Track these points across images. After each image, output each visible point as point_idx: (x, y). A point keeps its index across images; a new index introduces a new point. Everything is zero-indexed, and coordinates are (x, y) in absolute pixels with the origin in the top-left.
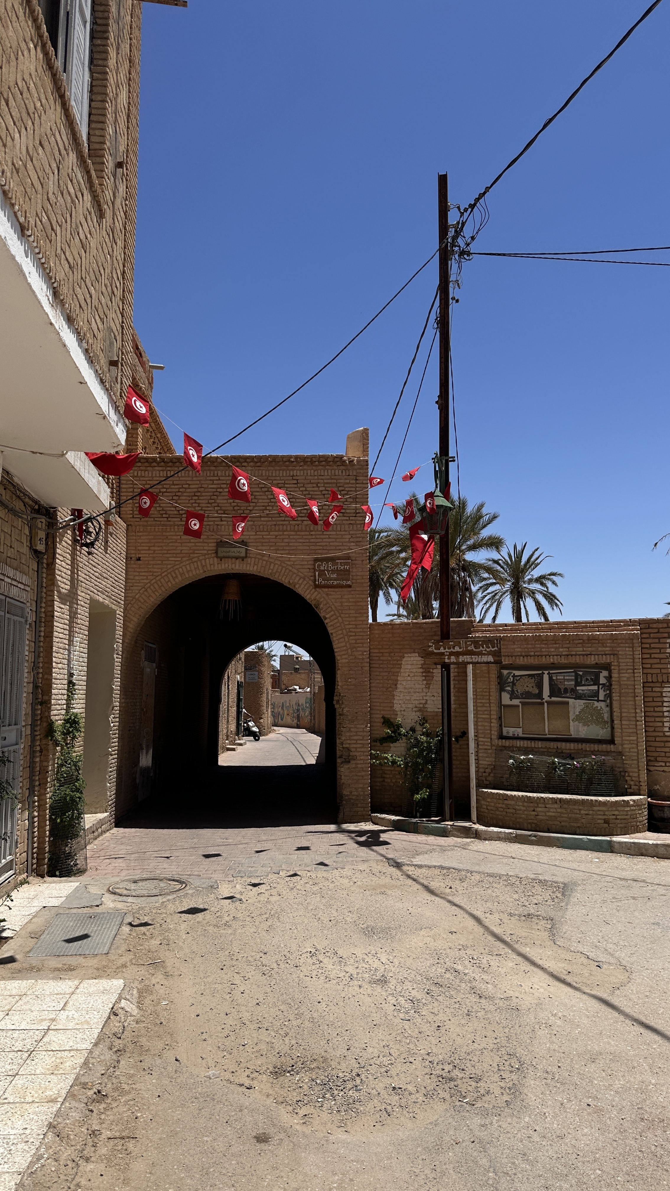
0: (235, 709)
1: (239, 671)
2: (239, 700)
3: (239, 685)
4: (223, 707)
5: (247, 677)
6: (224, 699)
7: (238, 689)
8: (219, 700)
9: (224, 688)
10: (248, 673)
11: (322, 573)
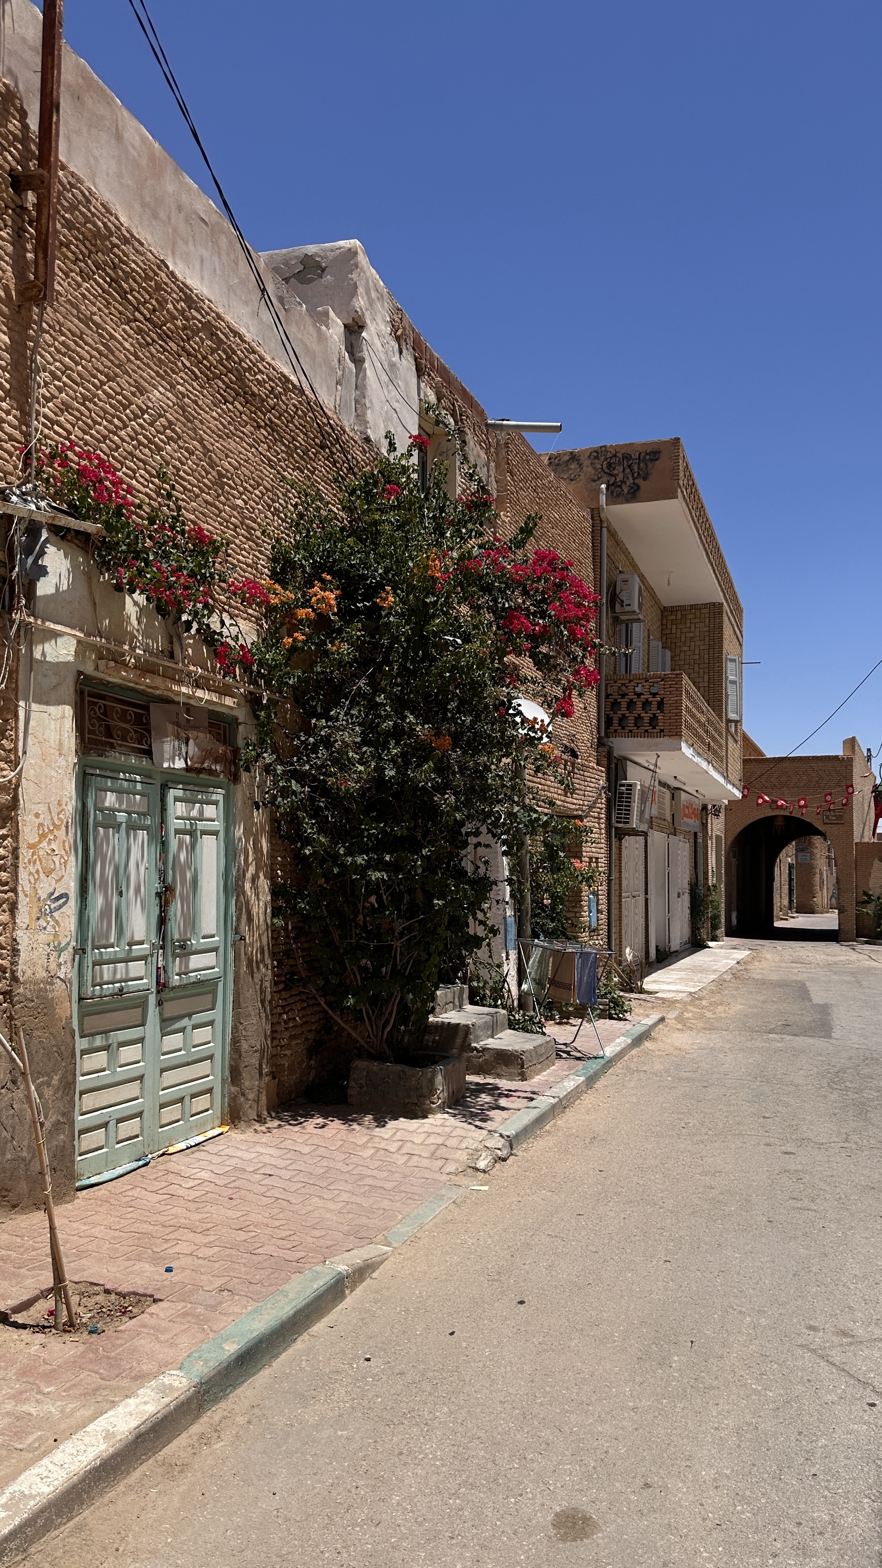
0: (787, 886)
1: (790, 854)
2: (791, 880)
3: (791, 866)
4: (776, 884)
5: (799, 858)
6: (777, 878)
7: (789, 870)
8: (773, 880)
9: (777, 870)
10: (800, 854)
11: (827, 817)
